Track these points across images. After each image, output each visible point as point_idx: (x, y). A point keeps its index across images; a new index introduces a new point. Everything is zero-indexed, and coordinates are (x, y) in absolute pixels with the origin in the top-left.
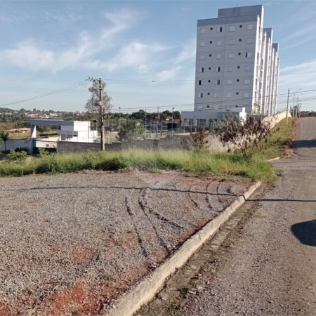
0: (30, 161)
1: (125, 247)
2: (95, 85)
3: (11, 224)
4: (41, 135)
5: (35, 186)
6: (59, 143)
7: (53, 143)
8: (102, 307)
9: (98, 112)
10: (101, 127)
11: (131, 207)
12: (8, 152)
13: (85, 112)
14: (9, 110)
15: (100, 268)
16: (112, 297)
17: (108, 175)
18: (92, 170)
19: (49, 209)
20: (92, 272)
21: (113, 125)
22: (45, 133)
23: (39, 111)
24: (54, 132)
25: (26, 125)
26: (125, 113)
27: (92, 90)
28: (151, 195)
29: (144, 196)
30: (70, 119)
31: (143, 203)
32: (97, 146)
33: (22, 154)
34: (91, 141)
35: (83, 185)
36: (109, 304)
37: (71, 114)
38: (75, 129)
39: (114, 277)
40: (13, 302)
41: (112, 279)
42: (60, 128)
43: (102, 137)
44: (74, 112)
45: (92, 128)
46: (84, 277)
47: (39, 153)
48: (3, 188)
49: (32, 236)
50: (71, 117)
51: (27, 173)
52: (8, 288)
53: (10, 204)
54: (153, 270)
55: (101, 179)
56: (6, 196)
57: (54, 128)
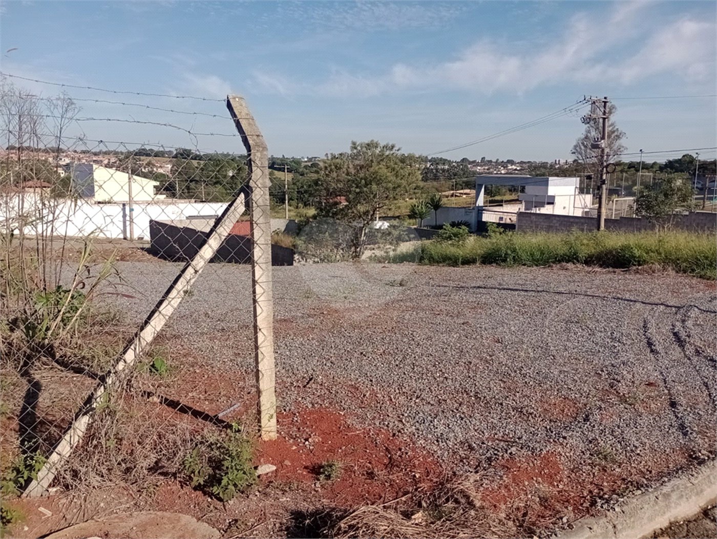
0: (472, 243)
1: (641, 410)
2: (593, 111)
3: (444, 337)
4: (491, 202)
5: (480, 283)
6: (520, 214)
7: (510, 216)
8: (593, 503)
9: (595, 160)
10: (599, 188)
11: (656, 338)
12: (441, 227)
13: (570, 160)
14: (444, 162)
15: (591, 436)
16: (614, 491)
17: (609, 276)
18: (578, 265)
19: (502, 323)
20: (575, 440)
21: (623, 184)
22: (498, 198)
23: (491, 161)
24: (513, 197)
25: (468, 185)
26: (649, 161)
27: (586, 120)
28: (700, 321)
29: (683, 321)
30: (543, 175)
31: (683, 335)
32: (589, 222)
33: (461, 231)
34: (579, 213)
35: (561, 289)
36: (608, 501)
37: (544, 165)
38: (551, 193)
39: (617, 458)
40: (445, 455)
41: (614, 461)
42: (523, 191)
43: (600, 207)
44: (550, 161)
45: (582, 190)
46: (561, 444)
47: (487, 231)
48: (431, 281)
49: (474, 361)
50: (543, 170)
51: (467, 261)
52: (439, 431)
53: (442, 307)
54: (699, 464)
55: (597, 282)
56: (436, 295)
57: (513, 190)
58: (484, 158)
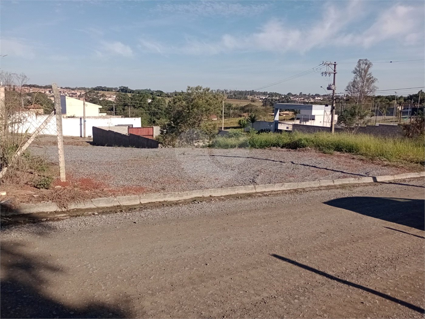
23: (305, 95)
58: (301, 93)
